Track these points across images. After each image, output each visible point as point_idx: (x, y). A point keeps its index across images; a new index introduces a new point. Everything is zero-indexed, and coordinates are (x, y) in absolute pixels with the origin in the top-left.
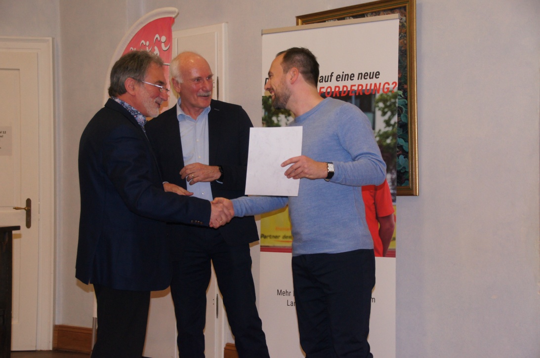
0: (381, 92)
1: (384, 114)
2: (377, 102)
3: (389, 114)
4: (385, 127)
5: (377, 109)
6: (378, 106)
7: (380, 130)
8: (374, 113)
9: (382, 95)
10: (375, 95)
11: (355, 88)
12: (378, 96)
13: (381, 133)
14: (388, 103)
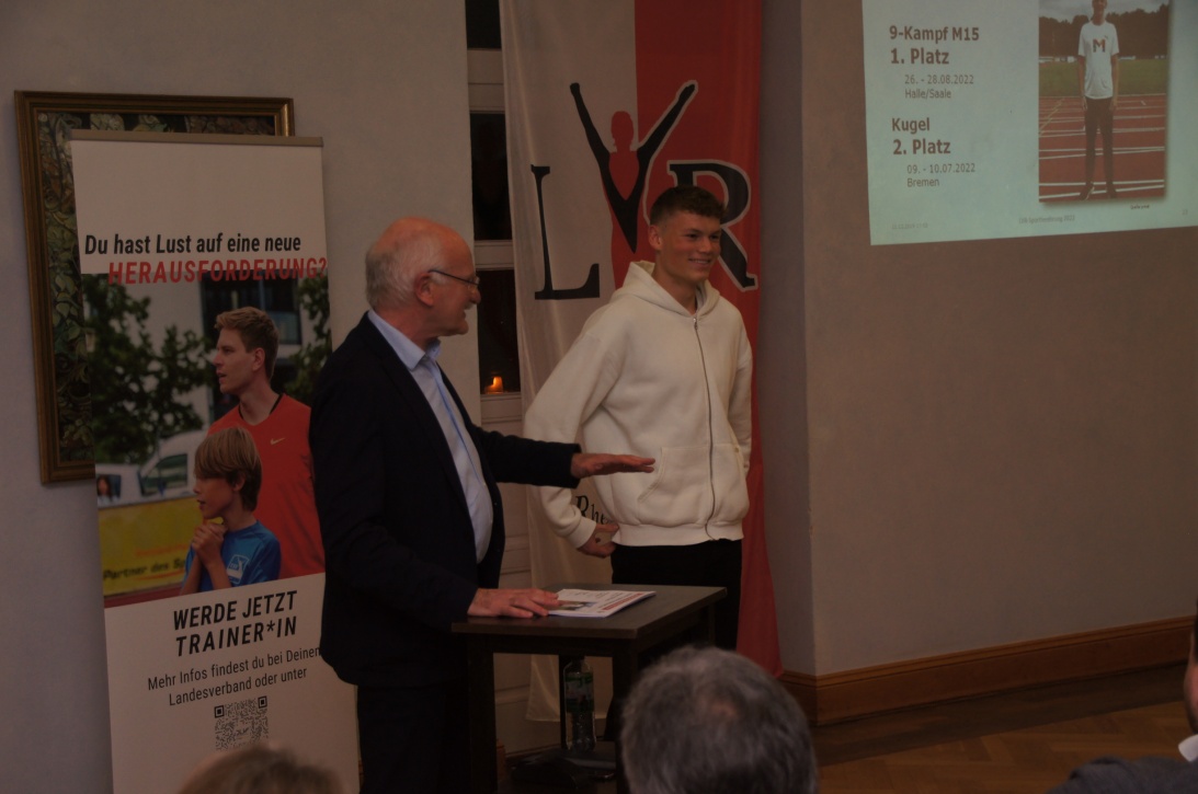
0: (305, 275)
1: (313, 315)
2: (302, 294)
3: (319, 315)
4: (317, 340)
5: (302, 306)
6: (303, 301)
7: (310, 345)
8: (298, 314)
9: (306, 281)
10: (296, 280)
11: (263, 266)
12: (301, 282)
13: (312, 349)
14: (317, 296)
